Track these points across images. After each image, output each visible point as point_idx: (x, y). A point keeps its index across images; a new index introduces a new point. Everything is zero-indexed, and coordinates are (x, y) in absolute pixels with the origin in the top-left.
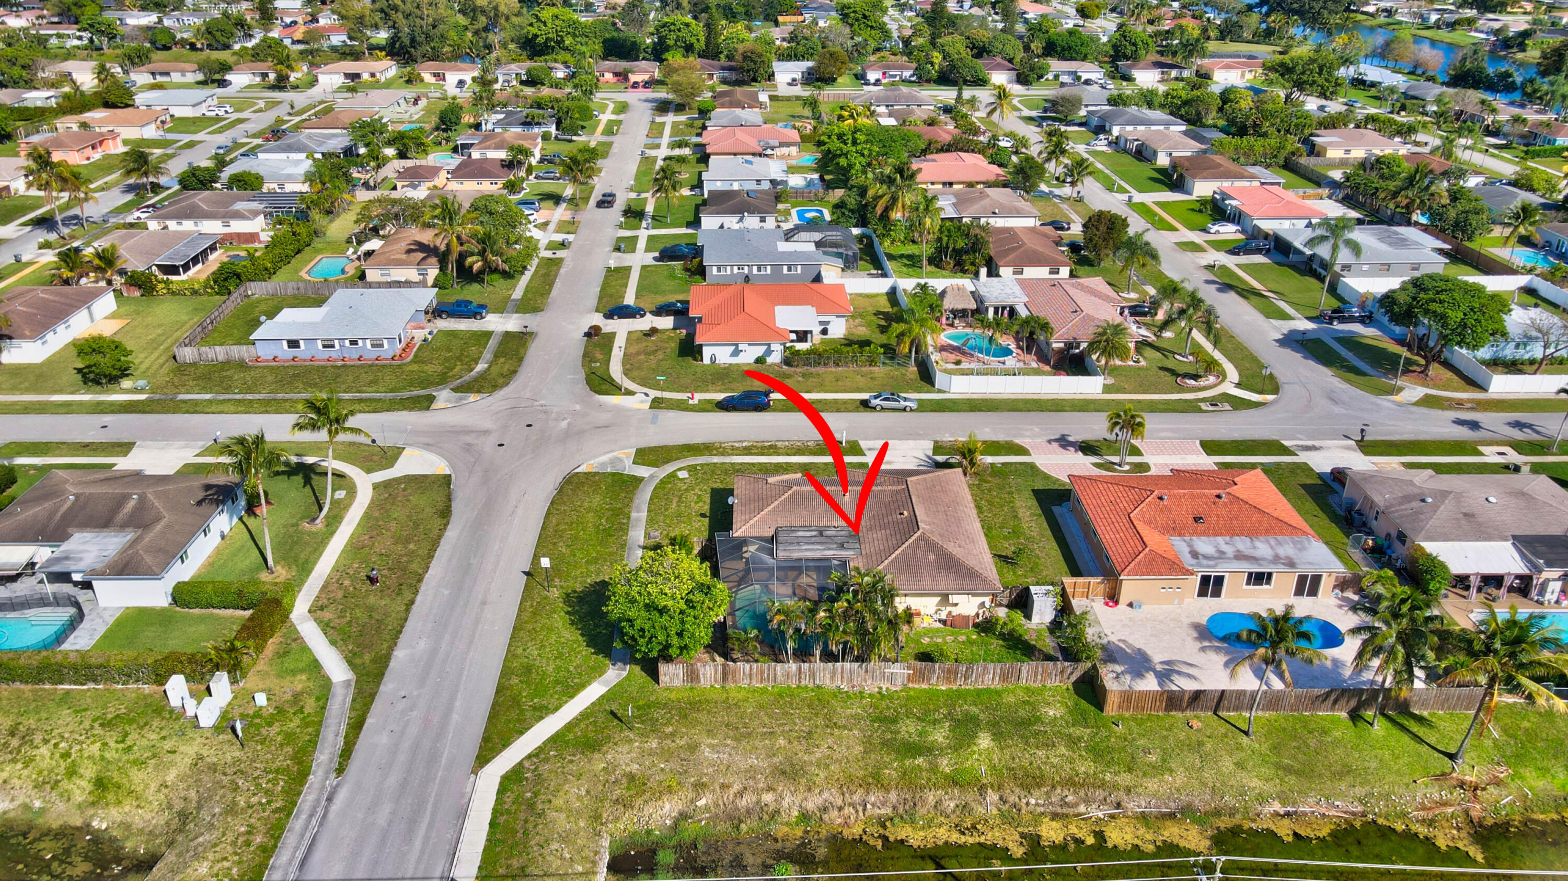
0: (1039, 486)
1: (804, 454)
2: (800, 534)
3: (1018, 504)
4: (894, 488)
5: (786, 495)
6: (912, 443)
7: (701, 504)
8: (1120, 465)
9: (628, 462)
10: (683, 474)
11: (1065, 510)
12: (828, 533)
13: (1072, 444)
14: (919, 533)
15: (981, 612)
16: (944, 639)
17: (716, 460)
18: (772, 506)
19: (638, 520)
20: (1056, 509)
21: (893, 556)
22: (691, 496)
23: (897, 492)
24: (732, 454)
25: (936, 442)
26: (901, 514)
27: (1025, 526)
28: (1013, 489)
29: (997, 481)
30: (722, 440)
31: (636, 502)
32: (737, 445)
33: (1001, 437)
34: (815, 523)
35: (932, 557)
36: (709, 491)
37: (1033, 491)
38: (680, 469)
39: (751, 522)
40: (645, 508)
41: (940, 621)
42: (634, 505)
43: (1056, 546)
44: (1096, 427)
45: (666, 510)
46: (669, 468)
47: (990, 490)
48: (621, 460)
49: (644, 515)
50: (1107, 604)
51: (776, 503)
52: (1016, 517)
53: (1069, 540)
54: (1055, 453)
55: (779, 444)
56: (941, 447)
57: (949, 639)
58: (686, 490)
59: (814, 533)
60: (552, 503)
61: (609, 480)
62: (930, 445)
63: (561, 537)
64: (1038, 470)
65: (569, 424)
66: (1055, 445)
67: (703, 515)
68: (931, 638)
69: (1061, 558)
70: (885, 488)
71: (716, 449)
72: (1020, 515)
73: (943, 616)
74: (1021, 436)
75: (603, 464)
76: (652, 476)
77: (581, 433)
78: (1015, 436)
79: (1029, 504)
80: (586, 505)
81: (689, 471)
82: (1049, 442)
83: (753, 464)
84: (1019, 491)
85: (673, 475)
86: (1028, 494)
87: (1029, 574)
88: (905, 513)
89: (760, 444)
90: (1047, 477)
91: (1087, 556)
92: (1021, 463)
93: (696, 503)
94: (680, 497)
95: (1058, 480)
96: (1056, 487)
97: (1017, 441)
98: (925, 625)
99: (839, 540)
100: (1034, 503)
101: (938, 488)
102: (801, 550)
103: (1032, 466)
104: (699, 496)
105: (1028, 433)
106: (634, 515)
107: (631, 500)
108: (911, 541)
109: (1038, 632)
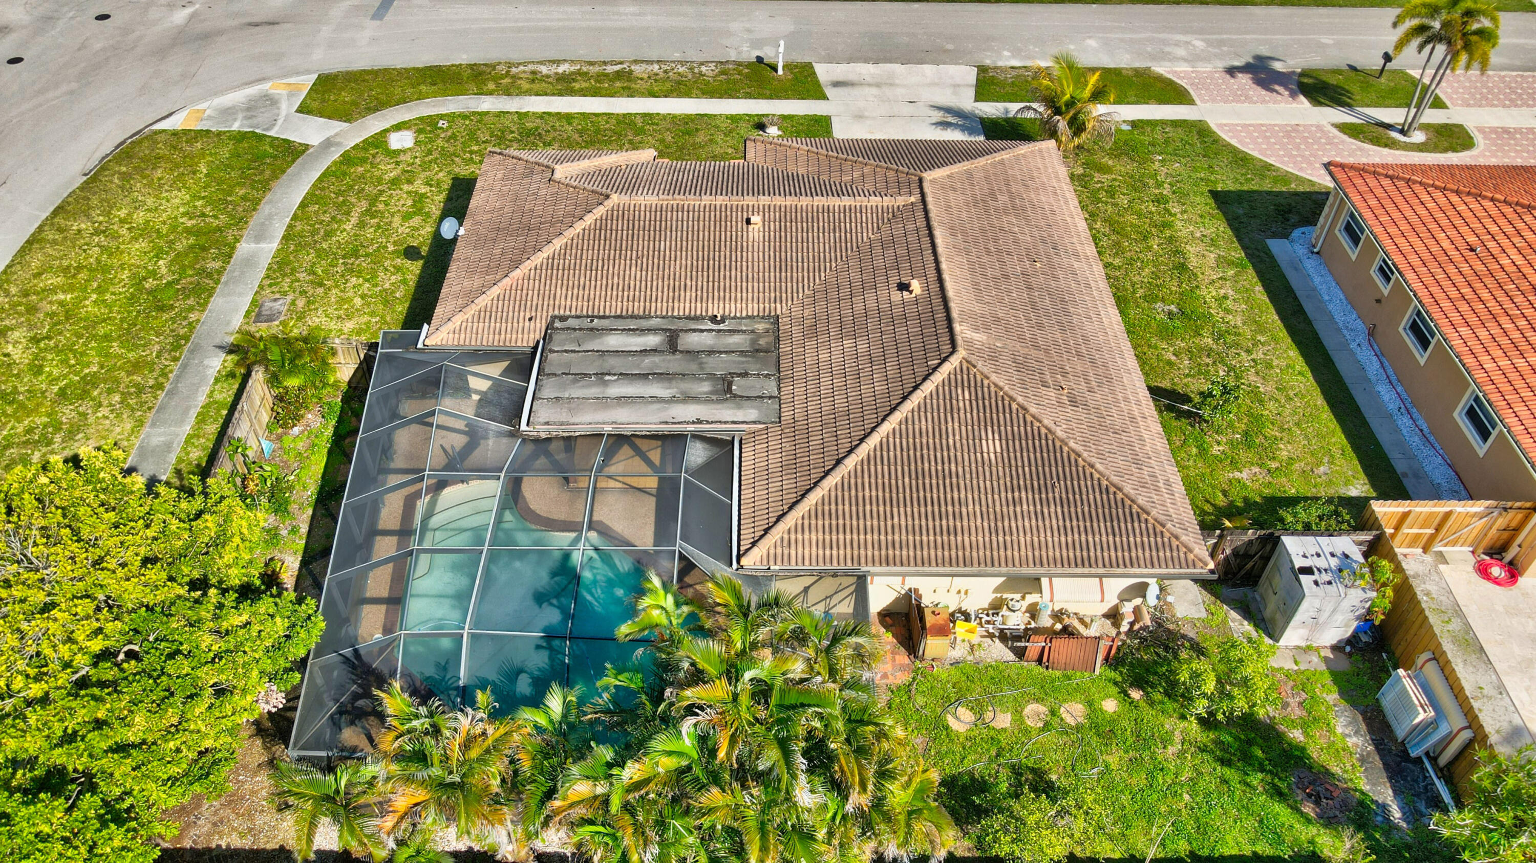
0: (1227, 182)
1: (688, 95)
2: (614, 341)
3: (1182, 229)
4: (887, 201)
5: (589, 219)
6: (928, 70)
7: (416, 221)
8: (1403, 132)
9: (287, 107)
10: (401, 141)
11: (1301, 251)
12: (692, 340)
13: (1282, 79)
14: (955, 361)
15: (1127, 609)
16: (1018, 712)
17: (488, 104)
18: (547, 251)
19: (250, 262)
20: (1276, 246)
21: (874, 440)
22: (402, 199)
23: (895, 214)
24: (528, 93)
25: (982, 70)
26: (904, 287)
27: (1209, 294)
28: (1166, 191)
29: (1123, 167)
30: (515, 57)
31: (265, 209)
32: (544, 69)
33: (1124, 60)
34: (661, 307)
35: (992, 446)
36: (447, 184)
37: (1215, 194)
38: (398, 127)
39: (483, 301)
40: (279, 229)
41: (1004, 636)
42: (254, 221)
43: (1300, 364)
44: (1326, 40)
45: (328, 235)
46: (373, 125)
47: (1111, 193)
48: (270, 101)
49: (272, 246)
50: (1483, 571)
51: (558, 243)
52: (1182, 268)
53: (1329, 342)
54: (1248, 99)
55: (638, 69)
56: (993, 81)
57: (1034, 712)
58: (395, 183)
59: (653, 340)
60: (56, 213)
61: (225, 153)
62: (971, 75)
63: (32, 310)
64: (1217, 140)
65: (193, 16)
66: (1244, 79)
67: (411, 253)
68: (978, 709)
69: (1320, 401)
70: (861, 201)
71: (496, 79)
72: (1193, 262)
73: (1016, 620)
74: (1163, 56)
75: (228, 112)
76: (328, 144)
77: (207, 37)
78: (1154, 58)
79: (1210, 231)
80: (140, 217)
81: (419, 131)
82: (1231, 71)
83: (568, 117)
84: (1182, 196)
85: (378, 141)
86: (1203, 204)
87: (1243, 455)
88: (916, 285)
89: (594, 70)
90: (1240, 159)
91: (1387, 395)
92: (1175, 124)
93: (406, 217)
94: (373, 201)
95: (1268, 167)
96: (1267, 186)
97: (1161, 69)
98: (959, 652)
99: (720, 365)
100: (1219, 227)
101: (1003, 199)
102: (603, 402)
103: (1201, 130)
104: (419, 199)
105: (1181, 52)
106: (244, 247)
107: (256, 203)
108: (928, 387)
109: (1302, 682)
